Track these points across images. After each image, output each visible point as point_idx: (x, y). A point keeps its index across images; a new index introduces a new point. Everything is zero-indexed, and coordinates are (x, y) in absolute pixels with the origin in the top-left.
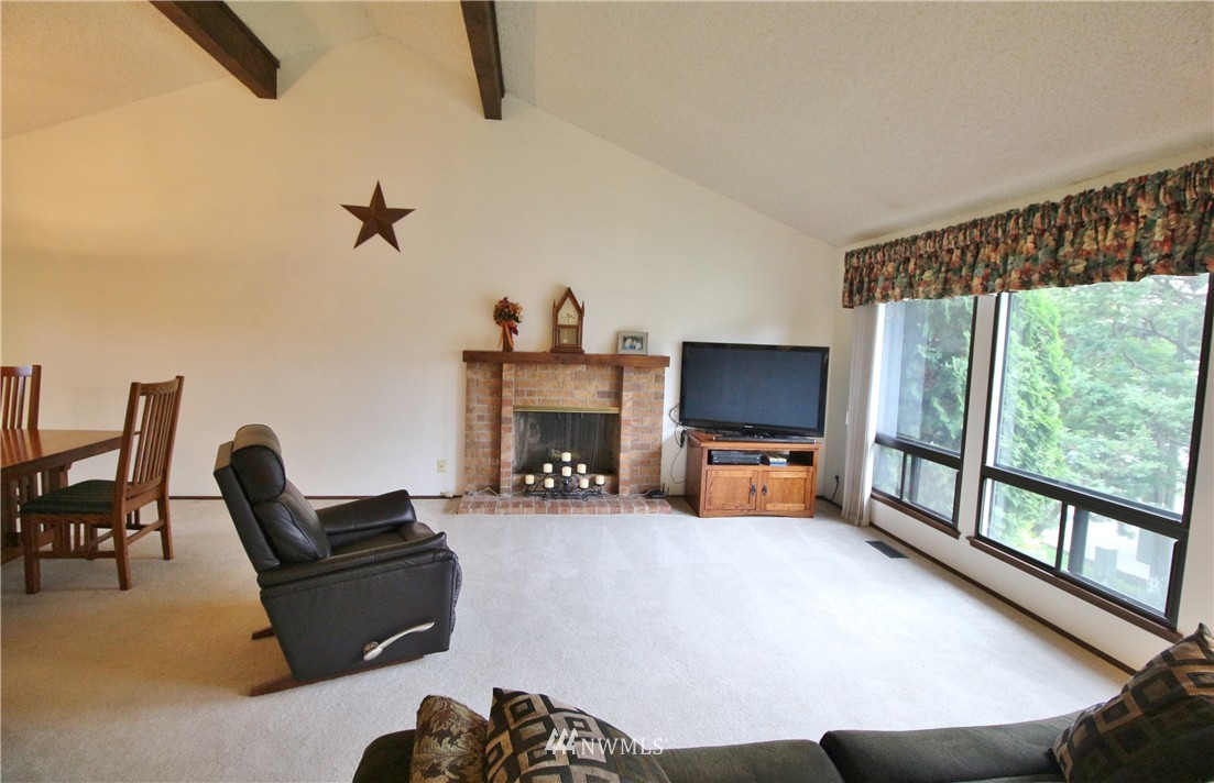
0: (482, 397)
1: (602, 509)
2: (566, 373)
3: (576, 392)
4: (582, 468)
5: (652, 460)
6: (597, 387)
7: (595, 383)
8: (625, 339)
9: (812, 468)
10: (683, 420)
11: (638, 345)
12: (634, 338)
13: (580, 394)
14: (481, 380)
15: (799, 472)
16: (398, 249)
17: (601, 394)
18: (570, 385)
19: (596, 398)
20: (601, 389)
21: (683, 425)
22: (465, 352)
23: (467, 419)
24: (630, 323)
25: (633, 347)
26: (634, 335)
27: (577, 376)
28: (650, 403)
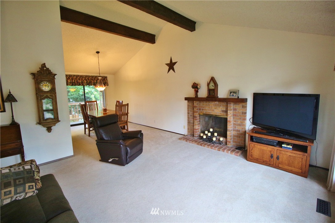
0: (191, 110)
1: (215, 148)
2: (212, 104)
3: (215, 110)
4: (216, 134)
5: (241, 136)
6: (221, 109)
7: (221, 107)
8: (231, 93)
9: (306, 154)
10: (254, 123)
11: (235, 95)
12: (234, 92)
13: (216, 110)
14: (191, 105)
15: (298, 154)
16: (174, 72)
17: (223, 111)
18: (213, 108)
19: (221, 112)
20: (223, 109)
21: (253, 125)
22: (185, 98)
23: (188, 116)
24: (233, 87)
25: (233, 95)
26: (234, 91)
27: (215, 105)
28: (240, 115)
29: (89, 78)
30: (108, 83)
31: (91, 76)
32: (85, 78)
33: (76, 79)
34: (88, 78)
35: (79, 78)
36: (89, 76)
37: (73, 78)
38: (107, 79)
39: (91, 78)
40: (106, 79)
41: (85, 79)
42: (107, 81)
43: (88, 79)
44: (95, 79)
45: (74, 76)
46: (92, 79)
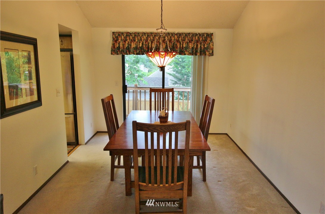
29: (173, 39)
30: (212, 49)
31: (177, 34)
32: (165, 37)
33: (147, 41)
34: (171, 37)
35: (152, 38)
36: (172, 34)
37: (141, 40)
38: (211, 40)
39: (176, 37)
40: (209, 39)
41: (164, 41)
42: (211, 44)
43: (170, 41)
44: (184, 40)
45: (144, 34)
46: (178, 41)
